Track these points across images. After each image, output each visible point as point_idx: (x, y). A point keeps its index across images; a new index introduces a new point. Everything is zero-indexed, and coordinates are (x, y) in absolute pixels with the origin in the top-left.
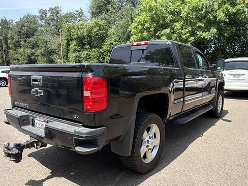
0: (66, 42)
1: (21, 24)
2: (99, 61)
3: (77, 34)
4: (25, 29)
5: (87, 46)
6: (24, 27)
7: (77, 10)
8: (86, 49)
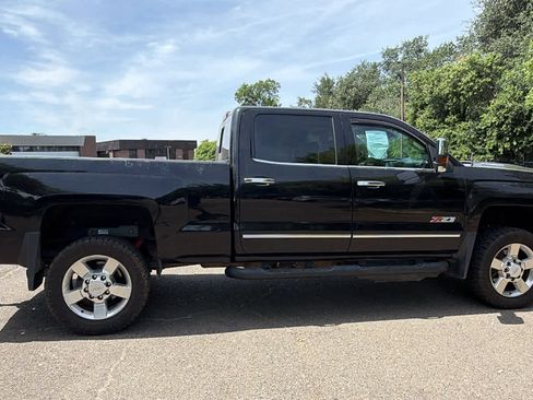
0: (411, 111)
1: (348, 84)
2: (474, 150)
3: (431, 93)
4: (353, 92)
5: (451, 118)
6: (352, 87)
7: (460, 36)
8: (448, 124)
